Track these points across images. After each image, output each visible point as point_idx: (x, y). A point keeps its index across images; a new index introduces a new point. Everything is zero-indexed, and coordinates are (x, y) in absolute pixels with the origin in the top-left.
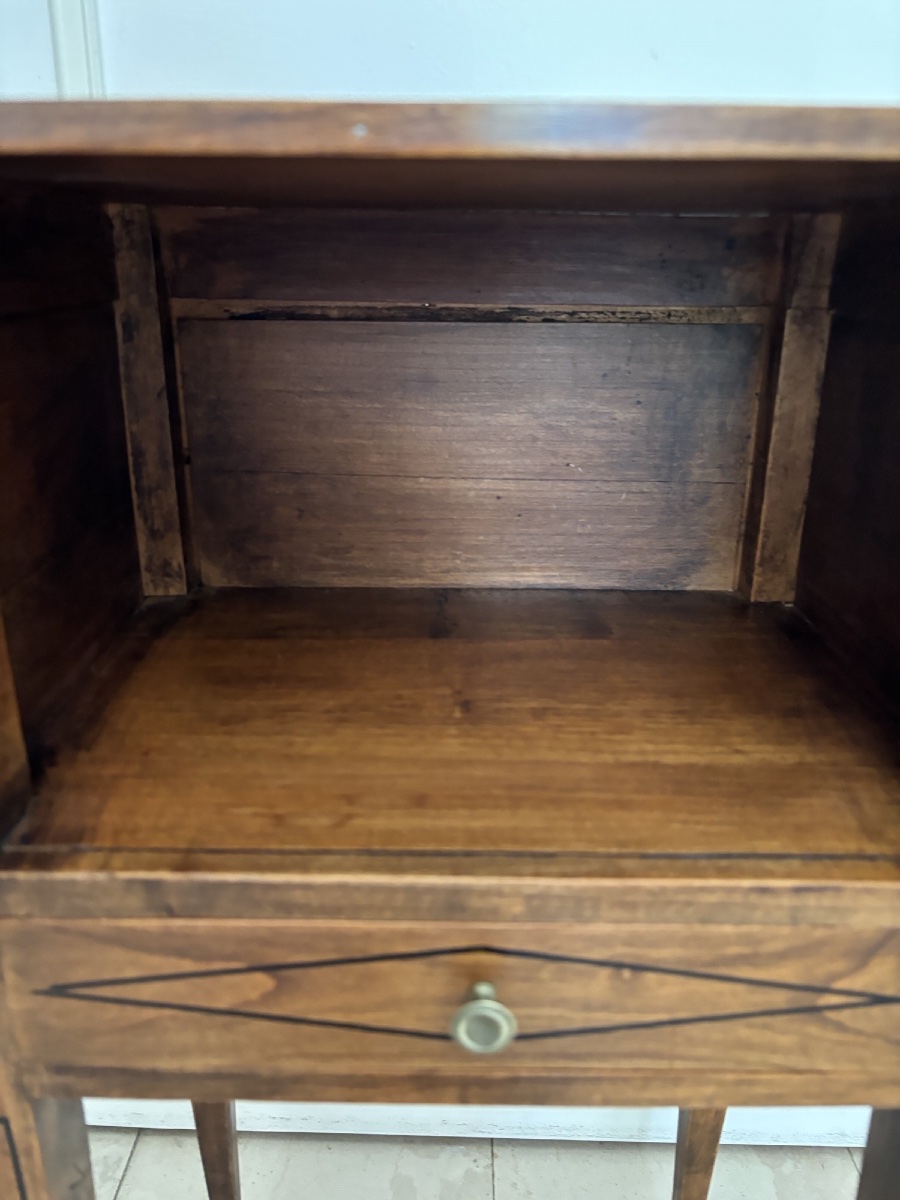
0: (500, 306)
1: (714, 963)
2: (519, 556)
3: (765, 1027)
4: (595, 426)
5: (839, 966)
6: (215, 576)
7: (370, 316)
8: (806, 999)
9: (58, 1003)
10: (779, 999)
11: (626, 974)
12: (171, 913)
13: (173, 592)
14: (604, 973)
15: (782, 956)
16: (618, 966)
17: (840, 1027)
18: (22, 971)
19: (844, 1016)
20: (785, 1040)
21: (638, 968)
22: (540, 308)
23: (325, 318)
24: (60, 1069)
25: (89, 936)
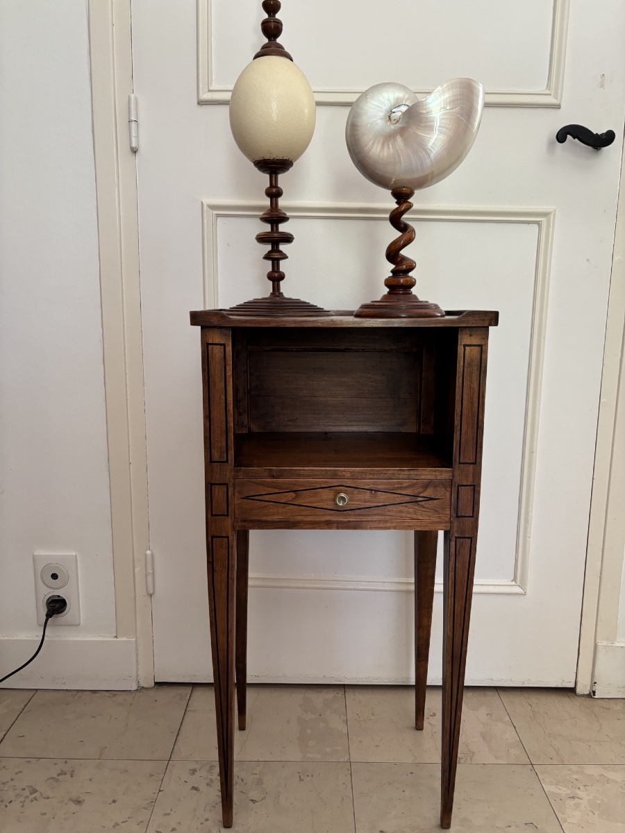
0: (343, 348)
1: (392, 490)
2: (350, 421)
3: (406, 506)
4: (371, 382)
5: (421, 490)
6: (255, 428)
7: (305, 350)
8: (414, 499)
9: (246, 501)
10: (408, 499)
11: (373, 492)
12: (274, 477)
13: (244, 432)
14: (369, 492)
15: (407, 487)
16: (371, 490)
17: (423, 507)
18: (239, 493)
19: (423, 503)
20: (411, 510)
21: (376, 491)
22: (354, 348)
23: (292, 351)
24: (244, 521)
25: (254, 483)
